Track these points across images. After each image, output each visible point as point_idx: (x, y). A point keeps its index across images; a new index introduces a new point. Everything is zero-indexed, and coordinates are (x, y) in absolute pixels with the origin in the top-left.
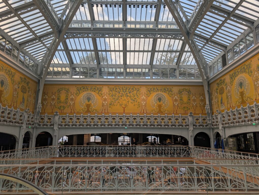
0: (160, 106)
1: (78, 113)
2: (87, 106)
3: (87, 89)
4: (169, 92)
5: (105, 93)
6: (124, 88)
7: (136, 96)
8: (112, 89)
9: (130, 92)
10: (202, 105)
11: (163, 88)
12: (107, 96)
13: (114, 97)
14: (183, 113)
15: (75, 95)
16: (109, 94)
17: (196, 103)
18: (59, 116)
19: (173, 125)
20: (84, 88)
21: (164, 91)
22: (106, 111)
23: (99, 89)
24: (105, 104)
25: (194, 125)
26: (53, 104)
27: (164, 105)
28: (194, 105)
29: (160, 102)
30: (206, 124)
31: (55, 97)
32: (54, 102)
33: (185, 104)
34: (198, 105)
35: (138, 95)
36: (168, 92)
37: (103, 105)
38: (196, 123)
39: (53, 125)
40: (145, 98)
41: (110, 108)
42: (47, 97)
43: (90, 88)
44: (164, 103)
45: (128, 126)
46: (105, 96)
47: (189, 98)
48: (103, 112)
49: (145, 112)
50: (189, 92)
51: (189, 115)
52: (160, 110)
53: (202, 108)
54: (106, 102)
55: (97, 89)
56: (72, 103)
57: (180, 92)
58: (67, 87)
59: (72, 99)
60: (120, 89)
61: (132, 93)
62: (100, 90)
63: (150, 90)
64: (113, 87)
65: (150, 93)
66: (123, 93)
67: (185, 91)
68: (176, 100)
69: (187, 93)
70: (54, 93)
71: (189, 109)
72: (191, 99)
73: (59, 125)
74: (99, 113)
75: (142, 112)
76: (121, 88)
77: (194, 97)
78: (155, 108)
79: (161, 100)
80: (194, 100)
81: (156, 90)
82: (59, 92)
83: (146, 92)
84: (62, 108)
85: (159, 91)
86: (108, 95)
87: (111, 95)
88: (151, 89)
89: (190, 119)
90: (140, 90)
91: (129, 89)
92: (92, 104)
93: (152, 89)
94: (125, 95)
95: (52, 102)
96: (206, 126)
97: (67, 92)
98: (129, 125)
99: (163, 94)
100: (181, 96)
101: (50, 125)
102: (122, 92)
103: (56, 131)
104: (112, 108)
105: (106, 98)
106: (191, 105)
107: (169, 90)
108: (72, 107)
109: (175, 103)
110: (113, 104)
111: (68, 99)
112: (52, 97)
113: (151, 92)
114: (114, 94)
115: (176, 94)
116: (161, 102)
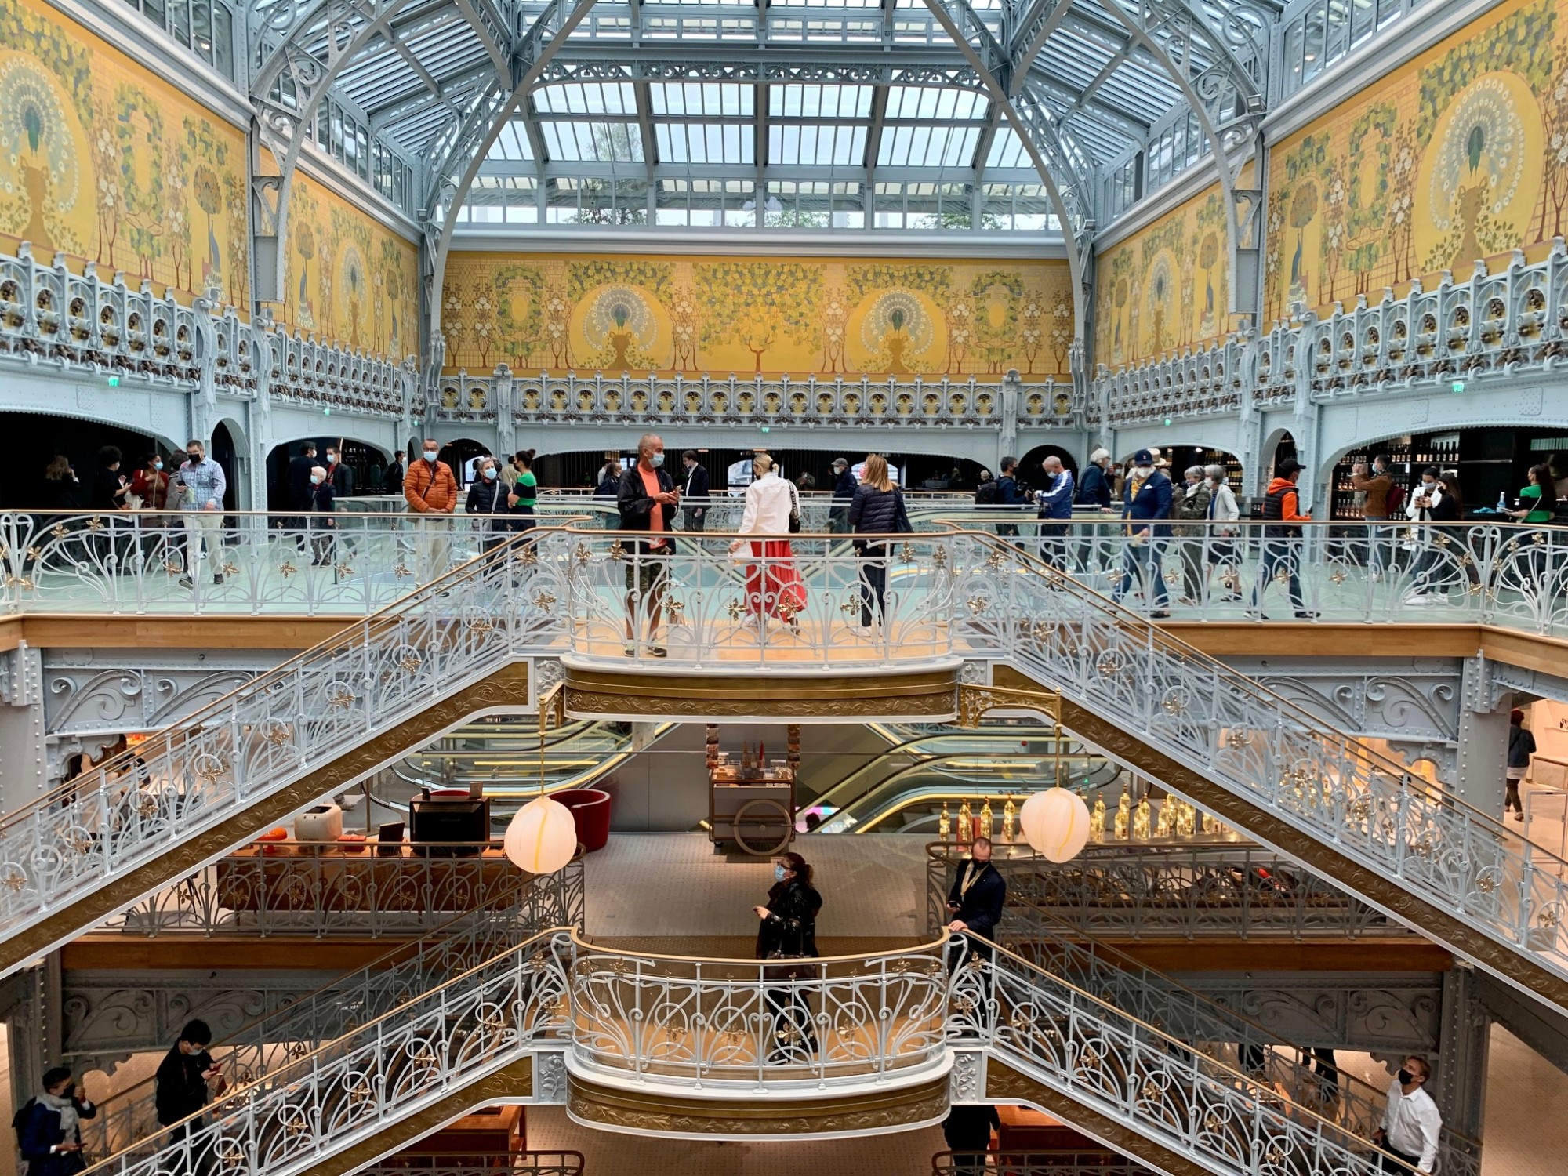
0: (897, 346)
1: (582, 370)
2: (614, 344)
3: (613, 272)
4: (936, 288)
5: (684, 292)
6: (757, 271)
7: (804, 308)
8: (709, 275)
9: (780, 288)
10: (1060, 340)
11: (914, 270)
12: (689, 303)
13: (717, 307)
14: (982, 371)
15: (565, 297)
16: (698, 297)
17: (1036, 333)
18: (514, 382)
19: (943, 421)
20: (599, 271)
21: (918, 281)
22: (690, 367)
23: (659, 275)
24: (685, 337)
25: (1020, 420)
26: (484, 333)
27: (912, 339)
28: (1031, 340)
29: (897, 327)
30: (1066, 416)
31: (487, 307)
32: (488, 326)
33: (996, 335)
34: (1046, 341)
35: (815, 300)
36: (931, 289)
37: (676, 342)
38: (1029, 411)
39: (494, 415)
40: (839, 312)
41: (704, 354)
42: (458, 307)
43: (623, 270)
44: (913, 331)
45: (772, 423)
46: (685, 304)
47: (1011, 313)
48: (679, 366)
49: (839, 369)
50: (1015, 287)
51: (1007, 383)
52: (896, 362)
53: (1060, 353)
54: (689, 330)
55: (649, 273)
56: (556, 330)
57: (980, 289)
58: (531, 264)
59: (556, 316)
60: (741, 274)
61: (791, 291)
62: (664, 278)
63: (860, 277)
64: (714, 265)
65: (862, 293)
66: (755, 291)
67: (997, 284)
68: (961, 322)
69: (1006, 290)
70: (483, 289)
71: (1010, 357)
72: (1019, 317)
73: (518, 416)
74: (661, 372)
75: (829, 368)
76: (745, 272)
77: (1032, 307)
78: (876, 352)
79: (901, 320)
80: (1032, 323)
81: (887, 278)
82: (504, 284)
83: (844, 288)
84: (521, 352)
85: (899, 283)
86: (694, 299)
87: (705, 299)
88: (865, 276)
89: (1010, 394)
90: (821, 280)
91: (779, 274)
92: (636, 336)
93: (870, 276)
94: (760, 300)
95: (479, 326)
96: (1067, 422)
97: (535, 284)
98: (778, 420)
99: (914, 294)
100: (982, 304)
101: (484, 416)
102: (751, 288)
103: (507, 438)
104: (711, 353)
105: (689, 310)
106: (1019, 341)
107: (937, 278)
108: (557, 347)
109: (955, 333)
110: (714, 335)
111: (539, 313)
112: (478, 306)
113: (865, 288)
114: (717, 295)
115: (961, 295)
116: (904, 329)
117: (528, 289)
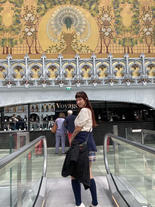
117: (12, 9)
